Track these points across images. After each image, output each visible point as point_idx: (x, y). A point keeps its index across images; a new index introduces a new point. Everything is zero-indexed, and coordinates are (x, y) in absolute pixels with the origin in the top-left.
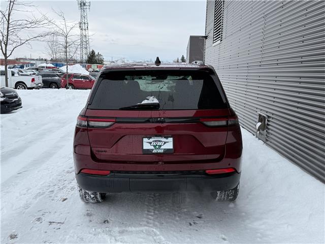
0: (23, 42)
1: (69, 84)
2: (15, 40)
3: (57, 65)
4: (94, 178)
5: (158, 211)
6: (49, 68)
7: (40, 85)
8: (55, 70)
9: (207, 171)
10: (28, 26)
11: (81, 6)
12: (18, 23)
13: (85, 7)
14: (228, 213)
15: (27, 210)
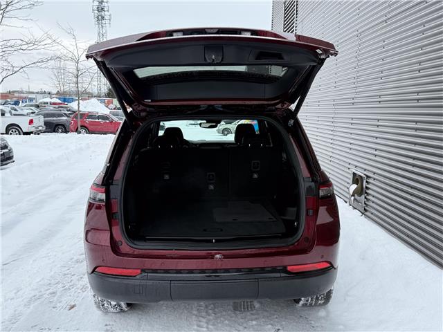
0: (16, 69)
1: (81, 126)
2: (5, 68)
3: (65, 100)
4: (116, 280)
5: (213, 325)
6: (54, 104)
7: (40, 128)
8: (62, 107)
9: (289, 268)
10: (23, 47)
11: (98, 20)
12: (8, 44)
13: (103, 22)
14: (317, 326)
15: (15, 326)
